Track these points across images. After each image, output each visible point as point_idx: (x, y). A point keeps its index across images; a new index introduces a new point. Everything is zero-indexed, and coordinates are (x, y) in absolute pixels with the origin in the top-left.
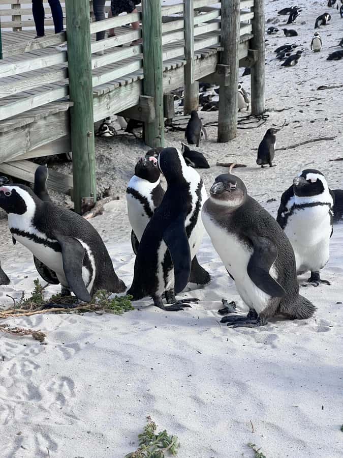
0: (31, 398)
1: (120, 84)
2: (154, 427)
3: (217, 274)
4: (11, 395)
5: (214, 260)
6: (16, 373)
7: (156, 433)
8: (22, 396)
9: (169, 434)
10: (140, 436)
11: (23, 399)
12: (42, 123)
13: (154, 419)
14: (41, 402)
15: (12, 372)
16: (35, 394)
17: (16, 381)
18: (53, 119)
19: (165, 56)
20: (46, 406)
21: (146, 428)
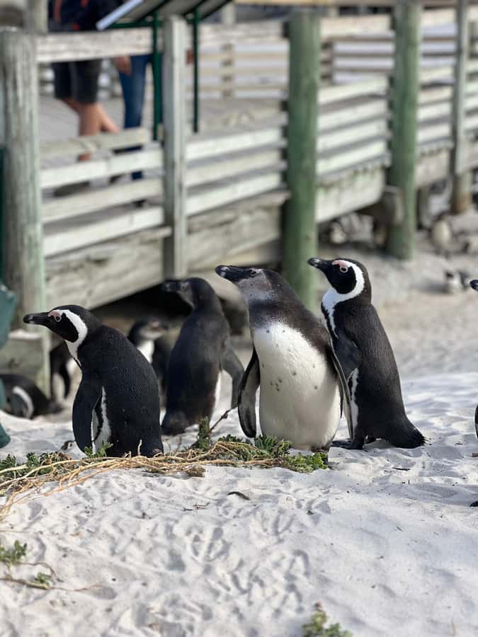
0: (171, 567)
1: (356, 171)
2: (324, 617)
3: (450, 432)
4: (148, 561)
5: (449, 414)
6: (156, 535)
7: (326, 626)
8: (160, 564)
9: (343, 628)
10: (305, 626)
11: (162, 569)
12: (245, 219)
13: (325, 608)
14: (183, 574)
15: (152, 534)
16: (177, 563)
17: (157, 545)
18: (261, 215)
19: (422, 135)
20: (189, 579)
21: (314, 618)
